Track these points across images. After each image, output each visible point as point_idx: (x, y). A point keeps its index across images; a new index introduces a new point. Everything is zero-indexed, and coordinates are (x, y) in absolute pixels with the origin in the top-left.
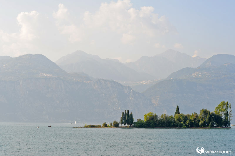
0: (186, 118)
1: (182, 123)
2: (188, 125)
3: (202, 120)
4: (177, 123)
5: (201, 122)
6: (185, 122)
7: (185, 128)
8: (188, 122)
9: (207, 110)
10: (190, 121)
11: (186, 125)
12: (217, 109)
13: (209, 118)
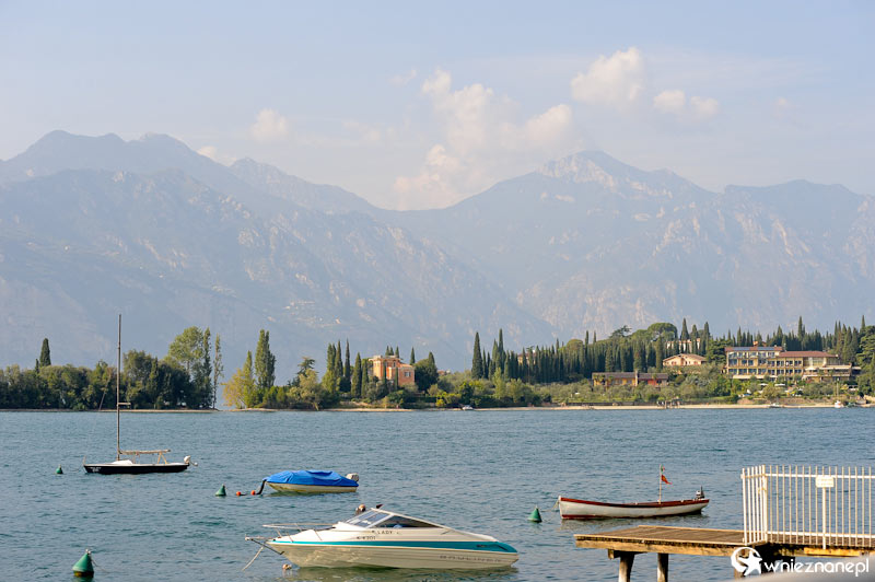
0: (81, 378)
1: (72, 394)
2: (91, 403)
3: (133, 385)
4: (54, 395)
5: (132, 392)
6: (78, 392)
7: (82, 410)
8: (89, 392)
9: (147, 355)
10: (97, 387)
11: (85, 402)
12: (175, 349)
13: (156, 379)
